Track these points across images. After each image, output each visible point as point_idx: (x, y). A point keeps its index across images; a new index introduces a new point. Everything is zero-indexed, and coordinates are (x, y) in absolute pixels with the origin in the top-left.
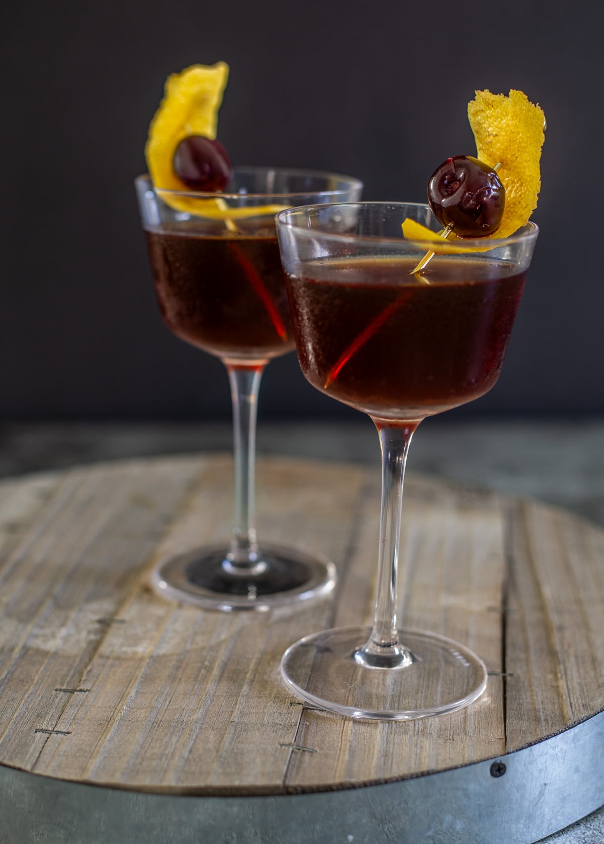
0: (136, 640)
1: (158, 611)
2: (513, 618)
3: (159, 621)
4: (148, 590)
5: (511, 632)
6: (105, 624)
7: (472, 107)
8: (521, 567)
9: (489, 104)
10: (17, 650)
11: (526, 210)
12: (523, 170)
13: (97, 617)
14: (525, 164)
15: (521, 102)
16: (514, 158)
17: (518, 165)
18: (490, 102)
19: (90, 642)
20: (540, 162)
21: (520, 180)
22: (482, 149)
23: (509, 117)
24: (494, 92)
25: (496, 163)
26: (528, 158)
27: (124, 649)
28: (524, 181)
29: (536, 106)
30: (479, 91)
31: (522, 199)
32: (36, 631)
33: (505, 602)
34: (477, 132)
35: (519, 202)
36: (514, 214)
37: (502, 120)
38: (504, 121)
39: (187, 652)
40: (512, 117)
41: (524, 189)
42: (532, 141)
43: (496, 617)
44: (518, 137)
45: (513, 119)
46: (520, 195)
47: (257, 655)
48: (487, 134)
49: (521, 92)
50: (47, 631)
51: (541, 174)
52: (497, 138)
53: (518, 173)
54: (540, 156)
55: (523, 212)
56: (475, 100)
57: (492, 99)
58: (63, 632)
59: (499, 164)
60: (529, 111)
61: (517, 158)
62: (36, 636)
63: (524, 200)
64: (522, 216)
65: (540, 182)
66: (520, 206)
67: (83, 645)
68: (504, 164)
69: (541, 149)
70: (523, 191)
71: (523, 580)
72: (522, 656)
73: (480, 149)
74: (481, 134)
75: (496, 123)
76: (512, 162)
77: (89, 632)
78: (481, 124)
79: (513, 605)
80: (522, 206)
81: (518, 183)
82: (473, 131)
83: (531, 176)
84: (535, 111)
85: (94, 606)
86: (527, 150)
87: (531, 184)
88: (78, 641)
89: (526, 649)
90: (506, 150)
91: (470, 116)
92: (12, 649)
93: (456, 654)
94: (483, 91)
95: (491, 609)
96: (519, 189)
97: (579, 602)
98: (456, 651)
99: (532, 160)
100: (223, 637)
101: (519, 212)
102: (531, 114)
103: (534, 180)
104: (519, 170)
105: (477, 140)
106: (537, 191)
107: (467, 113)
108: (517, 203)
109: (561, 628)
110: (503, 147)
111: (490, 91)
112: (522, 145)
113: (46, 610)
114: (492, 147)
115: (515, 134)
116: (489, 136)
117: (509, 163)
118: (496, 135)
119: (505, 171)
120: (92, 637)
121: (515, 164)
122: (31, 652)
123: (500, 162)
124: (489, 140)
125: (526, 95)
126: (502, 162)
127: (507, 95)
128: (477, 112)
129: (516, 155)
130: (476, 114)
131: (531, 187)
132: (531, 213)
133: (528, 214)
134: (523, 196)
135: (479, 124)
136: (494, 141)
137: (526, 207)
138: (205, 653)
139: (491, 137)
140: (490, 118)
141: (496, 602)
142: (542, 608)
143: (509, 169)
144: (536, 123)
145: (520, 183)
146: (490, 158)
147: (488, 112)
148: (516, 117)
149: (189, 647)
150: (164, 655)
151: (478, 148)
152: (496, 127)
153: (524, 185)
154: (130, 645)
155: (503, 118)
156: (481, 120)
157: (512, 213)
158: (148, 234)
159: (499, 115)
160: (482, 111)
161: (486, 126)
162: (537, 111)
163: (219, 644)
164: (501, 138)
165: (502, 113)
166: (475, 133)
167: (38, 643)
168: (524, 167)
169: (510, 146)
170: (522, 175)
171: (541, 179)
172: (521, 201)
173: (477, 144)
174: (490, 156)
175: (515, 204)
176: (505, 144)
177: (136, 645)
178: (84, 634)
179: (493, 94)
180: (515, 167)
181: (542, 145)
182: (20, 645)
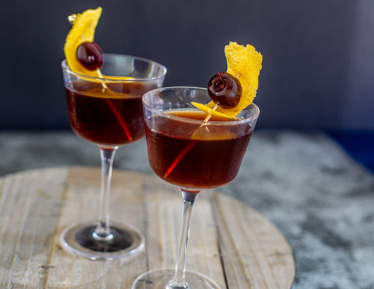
0: (62, 278)
1: (68, 260)
2: (226, 260)
3: (70, 266)
4: (60, 248)
5: (227, 268)
6: (46, 268)
7: (227, 48)
8: (222, 231)
9: (236, 48)
10: (9, 285)
11: (251, 97)
12: (250, 79)
13: (41, 265)
14: (251, 77)
15: (252, 50)
16: (246, 74)
17: (248, 77)
18: (237, 48)
19: (41, 279)
20: (259, 77)
21: (248, 83)
22: (230, 67)
23: (245, 55)
24: (239, 44)
25: (237, 73)
26: (253, 75)
27: (58, 283)
28: (250, 84)
29: (259, 53)
30: (231, 42)
31: (249, 91)
32: (14, 273)
33: (220, 251)
34: (228, 59)
35: (247, 93)
36: (245, 98)
37: (242, 56)
38: (243, 57)
39: (87, 284)
40: (247, 56)
41: (250, 87)
42: (255, 67)
43: (218, 260)
44: (249, 65)
45: (247, 57)
46: (248, 90)
47: (119, 285)
48: (234, 61)
49: (252, 46)
50: (19, 273)
51: (258, 82)
52: (238, 64)
53: (247, 80)
54: (259, 74)
55: (249, 98)
56: (229, 45)
57: (238, 47)
58: (27, 273)
59: (239, 75)
60: (255, 54)
61: (247, 73)
62: (15, 276)
63: (250, 92)
64: (249, 99)
65: (258, 85)
66: (248, 95)
67: (38, 280)
68: (241, 75)
69: (259, 72)
70: (249, 88)
71: (225, 238)
72: (234, 282)
73: (229, 66)
74: (230, 60)
75: (238, 57)
76: (245, 75)
77: (39, 273)
78: (231, 56)
79: (224, 253)
80: (249, 95)
81: (247, 84)
82: (226, 58)
83: (254, 82)
84: (258, 55)
85: (37, 258)
86: (253, 71)
87: (253, 86)
88: (35, 278)
89: (235, 278)
90: (243, 70)
91: (225, 51)
92: (6, 284)
93: (207, 283)
94: (233, 42)
95: (215, 256)
96: (247, 87)
97: (252, 251)
98: (206, 282)
99: (255, 75)
100: (101, 275)
101: (247, 97)
102: (256, 56)
103: (255, 84)
104: (248, 79)
105: (227, 62)
106: (256, 89)
107: (224, 50)
108: (246, 93)
109: (248, 266)
110: (241, 68)
111: (237, 43)
112: (251, 68)
113: (16, 260)
114: (235, 67)
115: (248, 64)
116: (234, 62)
117: (244, 75)
118: (238, 62)
119: (241, 78)
120: (41, 276)
121: (246, 76)
122: (15, 286)
123: (239, 74)
124: (234, 64)
125: (255, 48)
126: (240, 74)
127: (245, 46)
128: (229, 51)
129: (247, 72)
130: (228, 51)
131: (254, 87)
132: (253, 99)
133: (252, 99)
134: (249, 90)
135: (230, 55)
136: (237, 65)
137: (251, 95)
138: (96, 285)
139: (236, 63)
140: (235, 54)
141: (216, 252)
142: (237, 254)
143: (243, 78)
144: (258, 60)
145: (248, 84)
146: (234, 71)
147: (235, 51)
148: (249, 56)
149: (87, 281)
150: (77, 286)
151: (228, 66)
152: (238, 59)
153: (250, 85)
154: (60, 281)
155: (242, 55)
156: (231, 54)
157: (244, 97)
158: (68, 92)
159: (240, 54)
160: (232, 50)
161: (233, 57)
162: (259, 55)
163: (101, 279)
164: (240, 64)
165: (242, 53)
166: (227, 59)
167: (16, 280)
168: (251, 78)
169: (245, 68)
170: (249, 81)
171: (259, 84)
172: (249, 93)
173: (228, 64)
174: (234, 70)
175: (245, 93)
176: (242, 67)
177: (62, 281)
178: (37, 274)
179: (238, 44)
180: (246, 77)
181: (260, 70)
182: (10, 282)
